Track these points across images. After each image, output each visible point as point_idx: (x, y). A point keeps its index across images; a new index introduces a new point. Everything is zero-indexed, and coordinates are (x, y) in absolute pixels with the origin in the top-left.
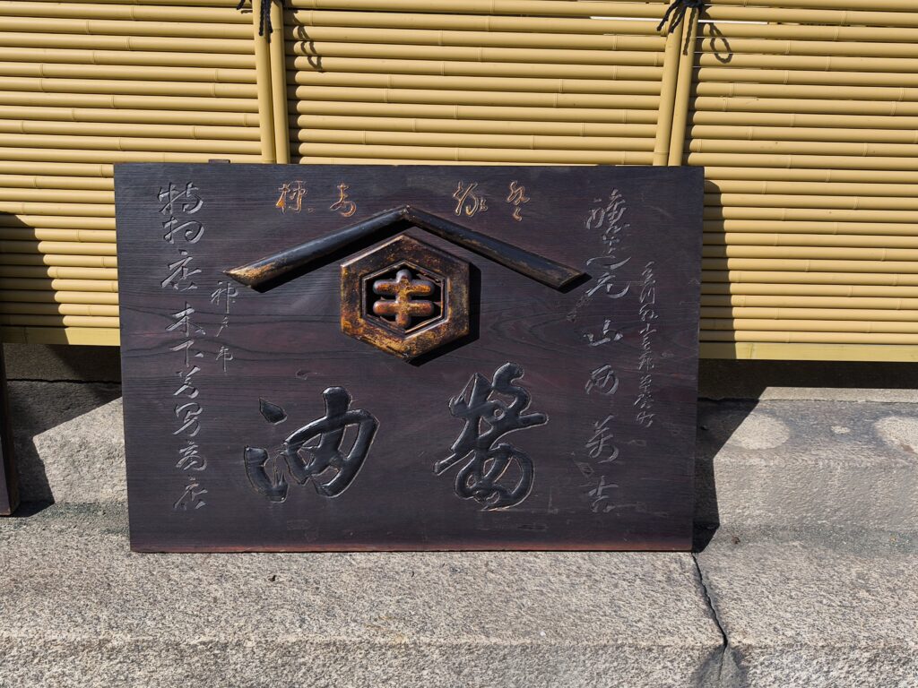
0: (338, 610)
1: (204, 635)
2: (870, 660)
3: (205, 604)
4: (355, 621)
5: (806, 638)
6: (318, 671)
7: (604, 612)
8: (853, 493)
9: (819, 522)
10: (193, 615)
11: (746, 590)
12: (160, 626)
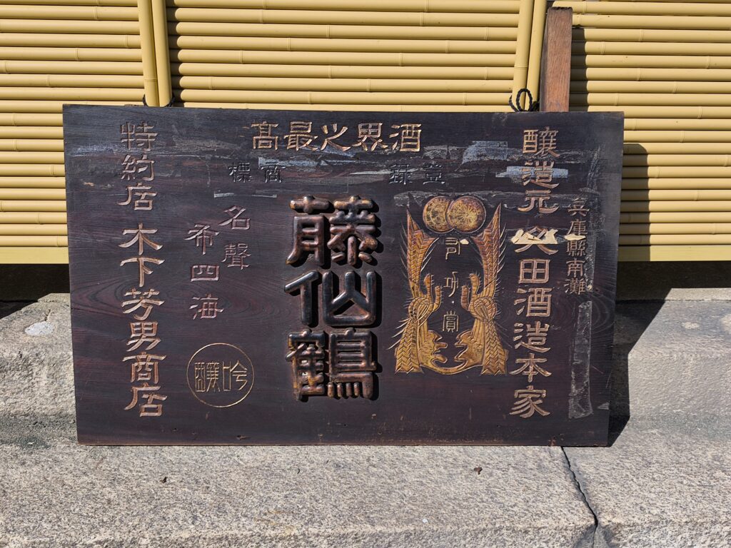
0: (228, 507)
1: (100, 534)
3: (99, 506)
4: (246, 516)
5: (670, 515)
7: (481, 499)
8: (705, 382)
9: (675, 411)
10: (88, 516)
11: (611, 475)
12: (56, 527)
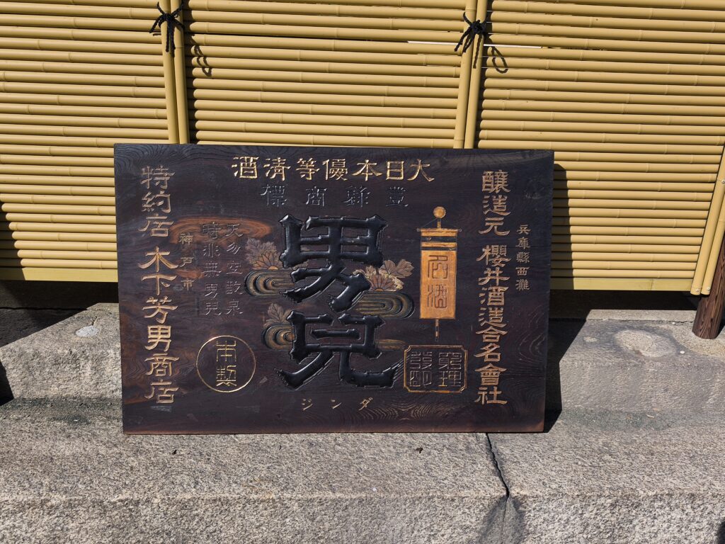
0: (223, 475)
1: (122, 494)
2: (612, 505)
3: (124, 471)
4: (236, 483)
5: (566, 489)
6: (208, 520)
7: (420, 473)
8: (600, 385)
9: (576, 406)
10: (114, 480)
11: (523, 456)
12: (89, 488)
